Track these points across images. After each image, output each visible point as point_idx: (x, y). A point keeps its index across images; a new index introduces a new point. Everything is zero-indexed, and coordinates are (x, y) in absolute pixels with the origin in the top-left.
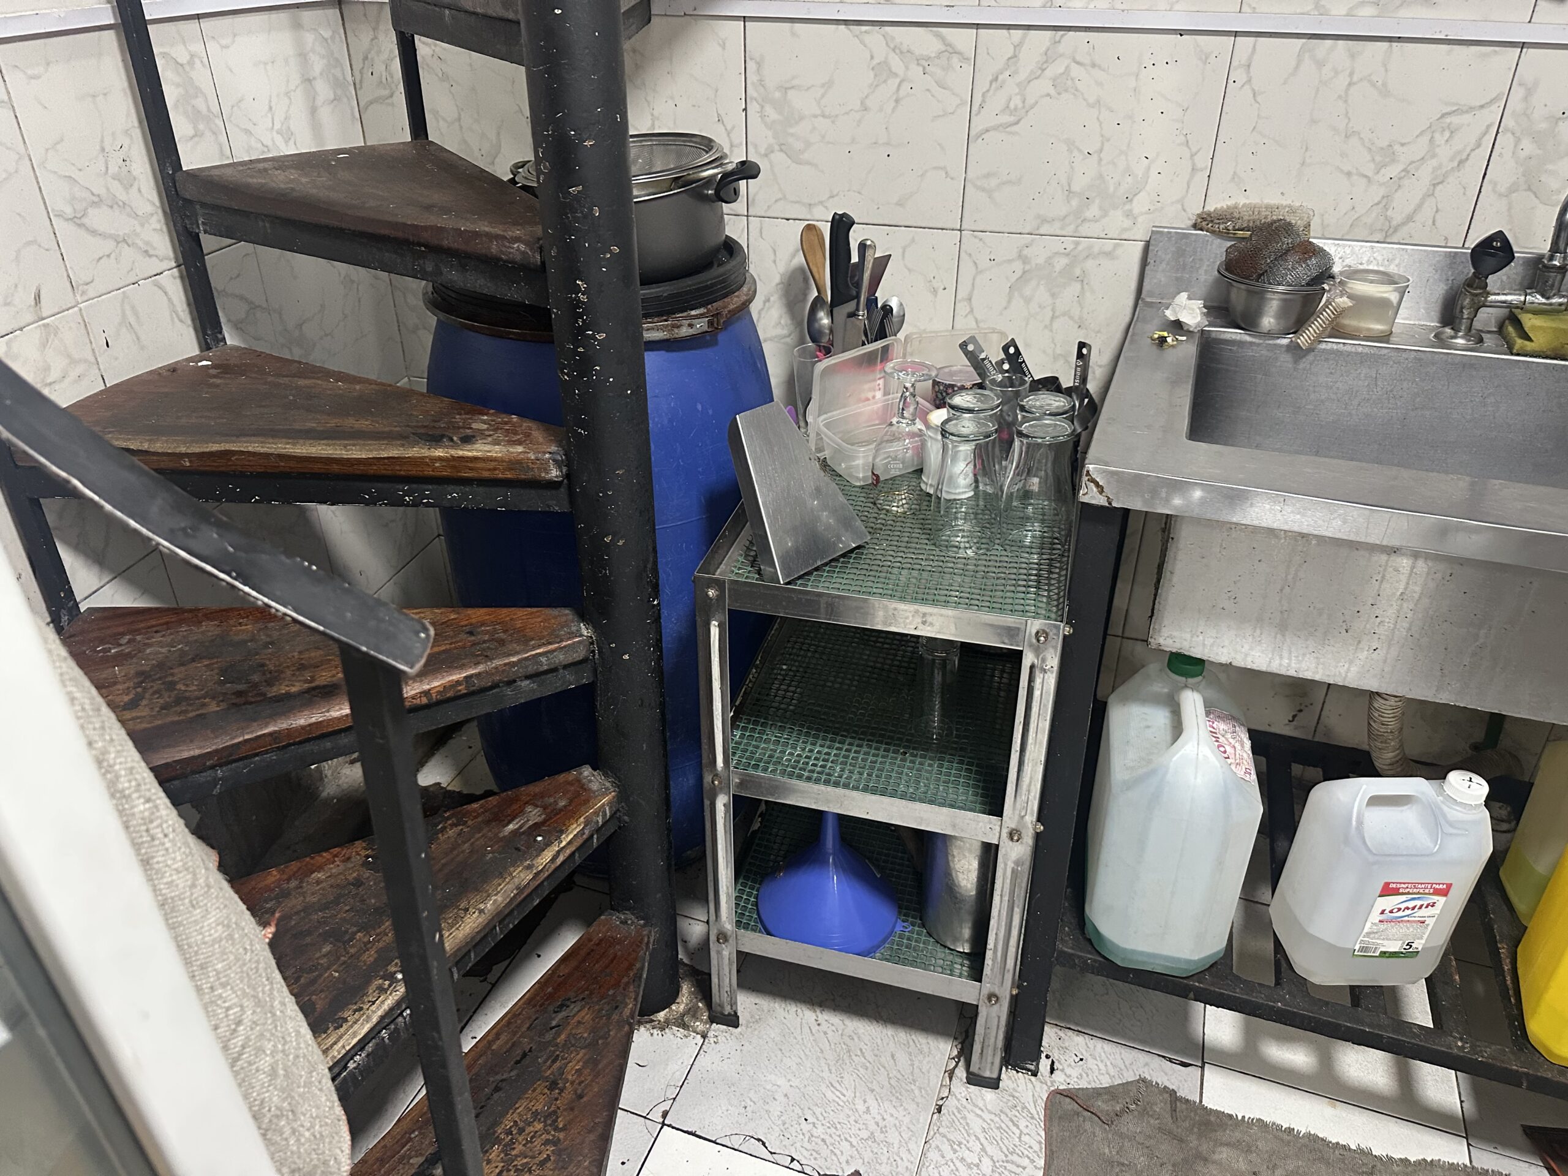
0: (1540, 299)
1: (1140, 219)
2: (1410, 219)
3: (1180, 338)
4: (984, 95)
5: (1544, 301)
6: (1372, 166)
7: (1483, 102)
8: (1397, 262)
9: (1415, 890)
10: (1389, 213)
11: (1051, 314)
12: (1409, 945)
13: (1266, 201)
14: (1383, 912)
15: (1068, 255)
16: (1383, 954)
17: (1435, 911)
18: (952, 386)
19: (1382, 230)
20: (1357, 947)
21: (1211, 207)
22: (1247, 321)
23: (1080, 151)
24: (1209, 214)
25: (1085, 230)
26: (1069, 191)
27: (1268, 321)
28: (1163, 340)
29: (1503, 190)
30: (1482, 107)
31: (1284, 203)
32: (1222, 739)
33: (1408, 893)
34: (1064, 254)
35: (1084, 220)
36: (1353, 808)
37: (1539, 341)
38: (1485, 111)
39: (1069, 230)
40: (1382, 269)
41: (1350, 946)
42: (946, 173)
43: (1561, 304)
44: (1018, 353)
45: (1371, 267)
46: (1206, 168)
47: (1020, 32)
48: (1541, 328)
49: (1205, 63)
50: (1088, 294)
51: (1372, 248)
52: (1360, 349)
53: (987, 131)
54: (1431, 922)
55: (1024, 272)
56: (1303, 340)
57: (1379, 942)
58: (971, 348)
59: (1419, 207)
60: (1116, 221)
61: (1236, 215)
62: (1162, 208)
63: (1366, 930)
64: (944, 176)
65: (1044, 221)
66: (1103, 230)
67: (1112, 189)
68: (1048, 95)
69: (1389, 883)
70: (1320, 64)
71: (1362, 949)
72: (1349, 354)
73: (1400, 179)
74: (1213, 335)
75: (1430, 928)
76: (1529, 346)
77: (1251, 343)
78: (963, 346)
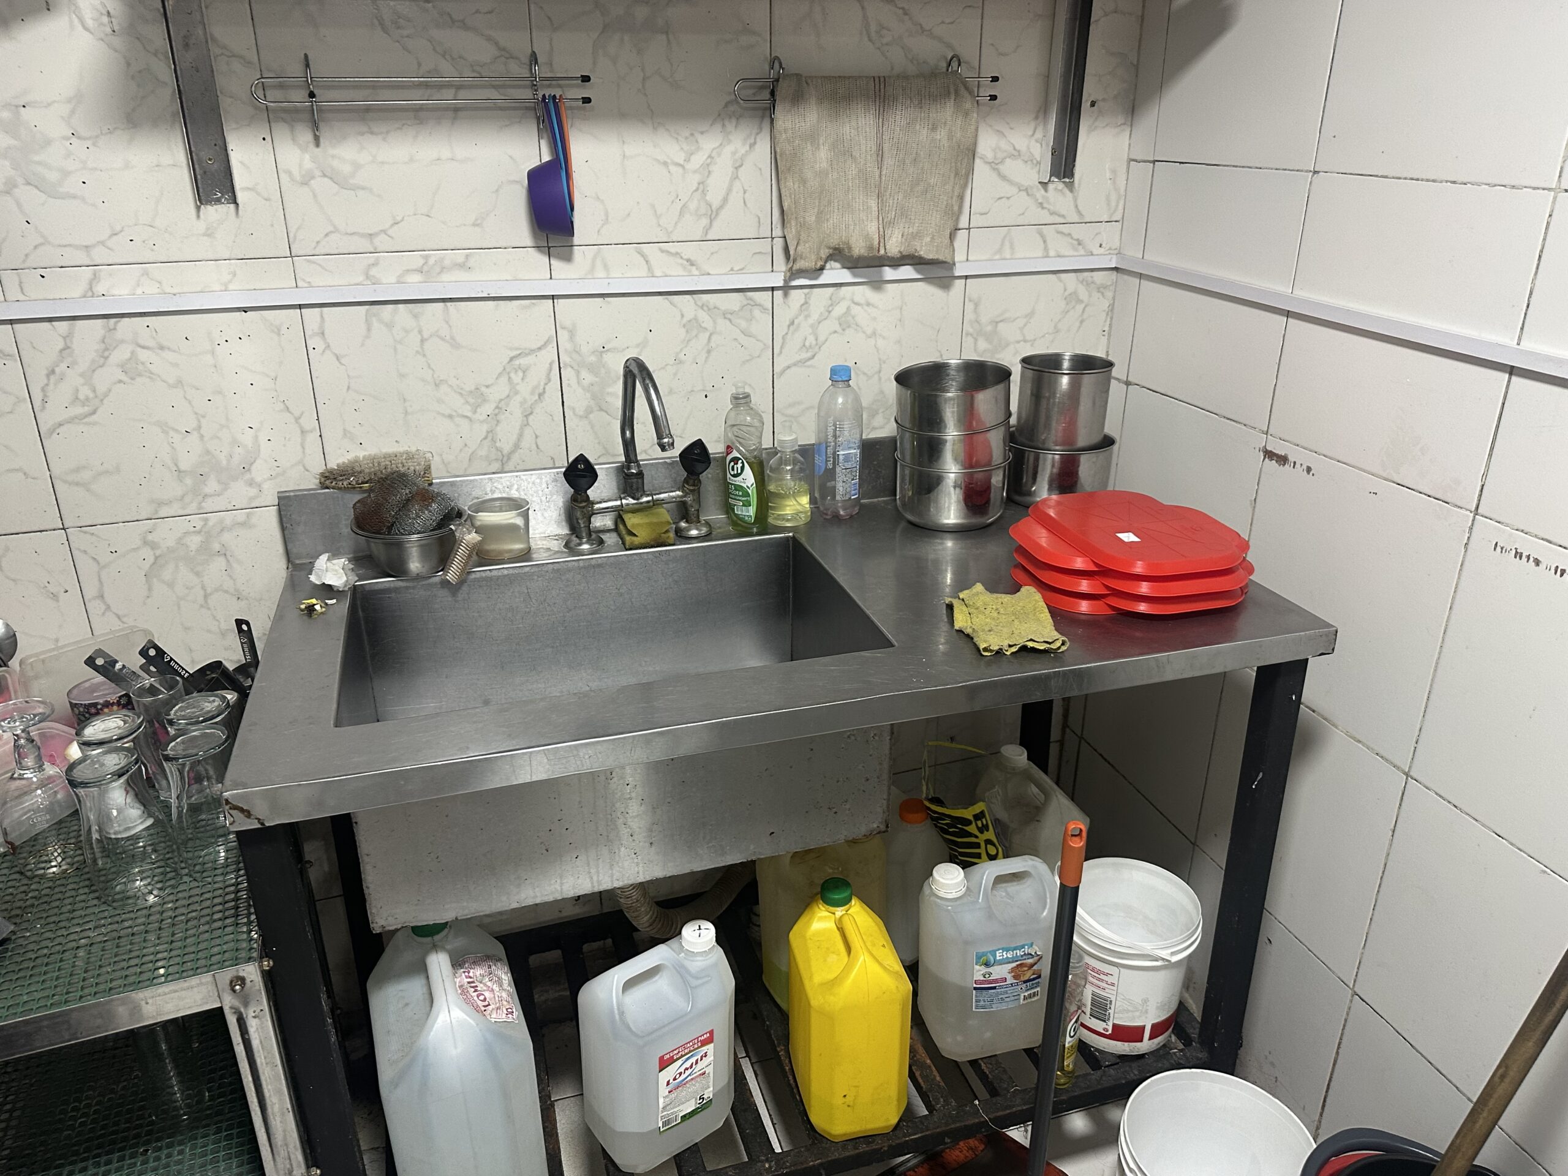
0: (631, 501)
1: (266, 486)
2: (517, 446)
3: (329, 602)
4: (43, 390)
5: (635, 502)
6: (469, 408)
7: (539, 345)
8: (516, 487)
9: (687, 1050)
10: (498, 444)
11: (202, 593)
12: (701, 1098)
13: (384, 451)
14: (668, 1083)
15: (199, 532)
16: (684, 1118)
17: (710, 1058)
18: (95, 705)
19: (497, 460)
20: (660, 1125)
21: (333, 464)
22: (396, 568)
23: (177, 431)
24: (331, 472)
25: (208, 505)
26: (179, 471)
27: (415, 565)
28: (311, 609)
29: (581, 413)
30: (540, 349)
31: (401, 450)
32: (480, 987)
33: (682, 1056)
34: (194, 532)
35: (205, 496)
36: (612, 1002)
37: (643, 535)
38: (543, 352)
39: (192, 508)
40: (504, 495)
41: (653, 1127)
42: (25, 474)
43: (648, 502)
44: (161, 652)
45: (496, 496)
46: (314, 429)
47: (65, 324)
48: (638, 525)
49: (279, 334)
50: (235, 565)
51: (490, 479)
52: (506, 572)
53: (60, 425)
54: (710, 1070)
55: (156, 558)
56: (452, 575)
57: (676, 1110)
58: (100, 662)
59: (521, 435)
60: (239, 493)
61: (358, 469)
62: (284, 472)
63: (661, 1105)
64: (24, 477)
65: (161, 504)
66: (230, 503)
67: (224, 462)
68: (120, 381)
69: (663, 1057)
70: (390, 326)
71: (665, 1124)
72: (498, 578)
73: (496, 415)
74: (367, 588)
75: (711, 1075)
76: (637, 541)
77: (407, 588)
78: (90, 662)
